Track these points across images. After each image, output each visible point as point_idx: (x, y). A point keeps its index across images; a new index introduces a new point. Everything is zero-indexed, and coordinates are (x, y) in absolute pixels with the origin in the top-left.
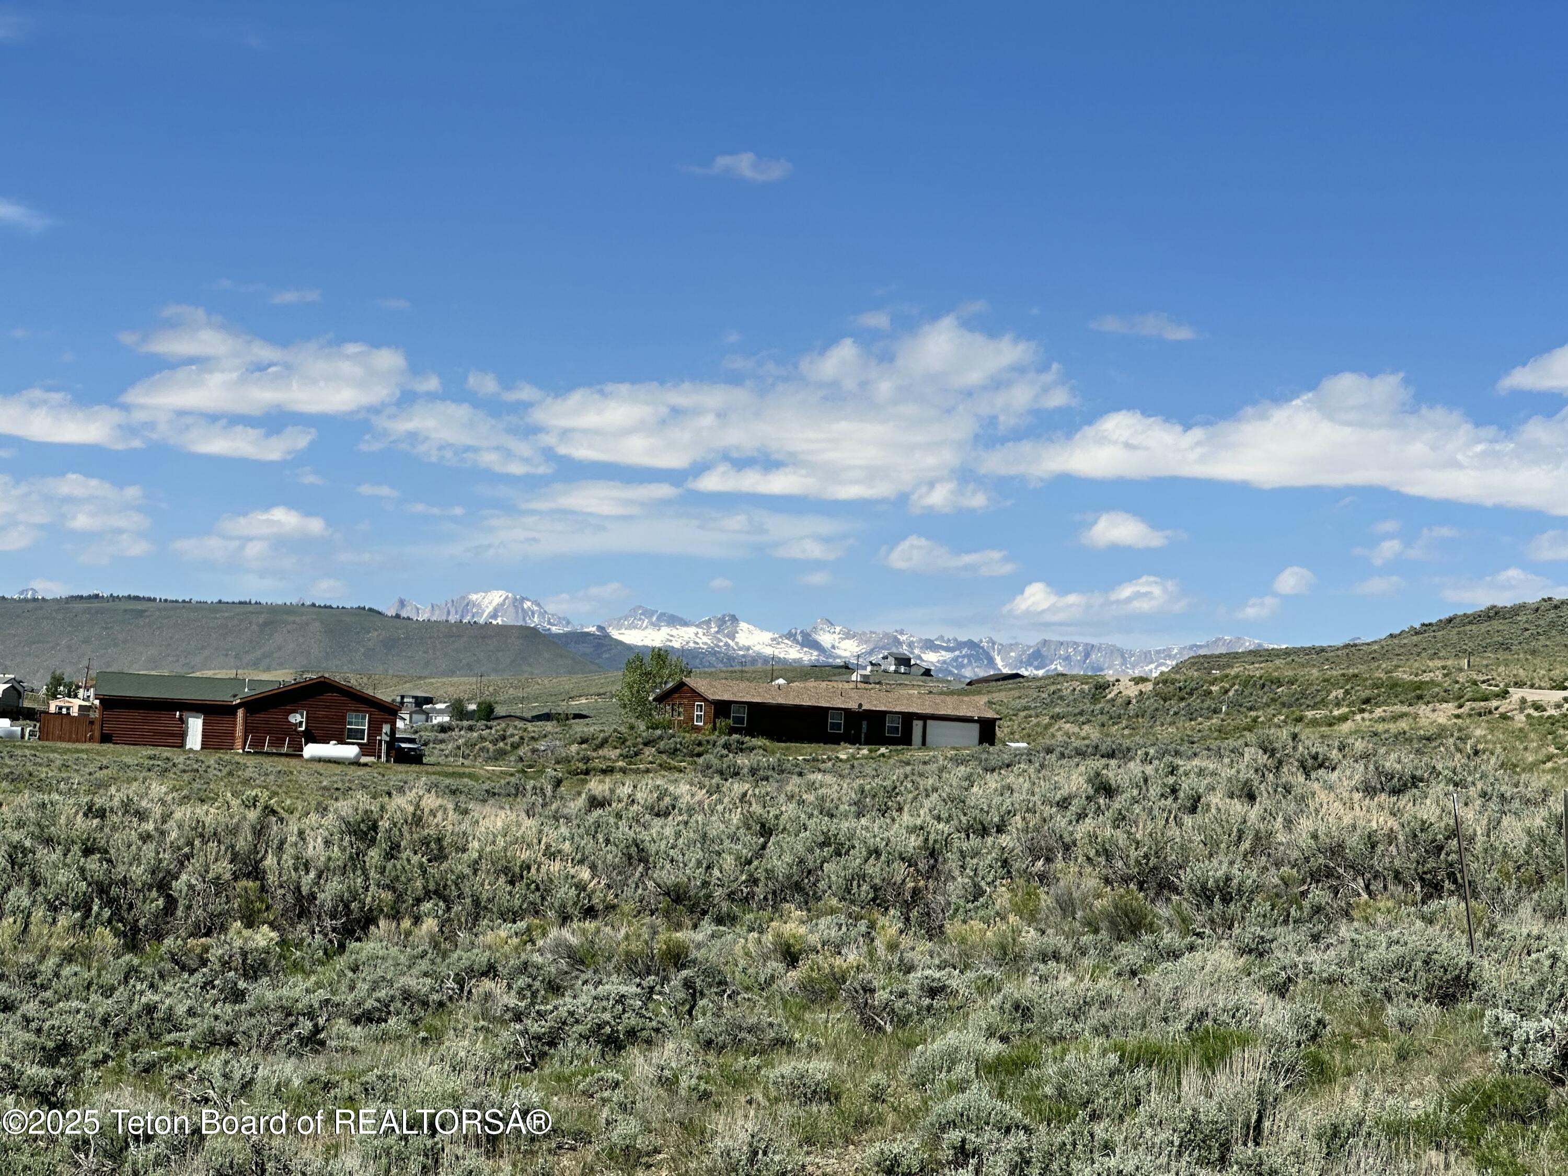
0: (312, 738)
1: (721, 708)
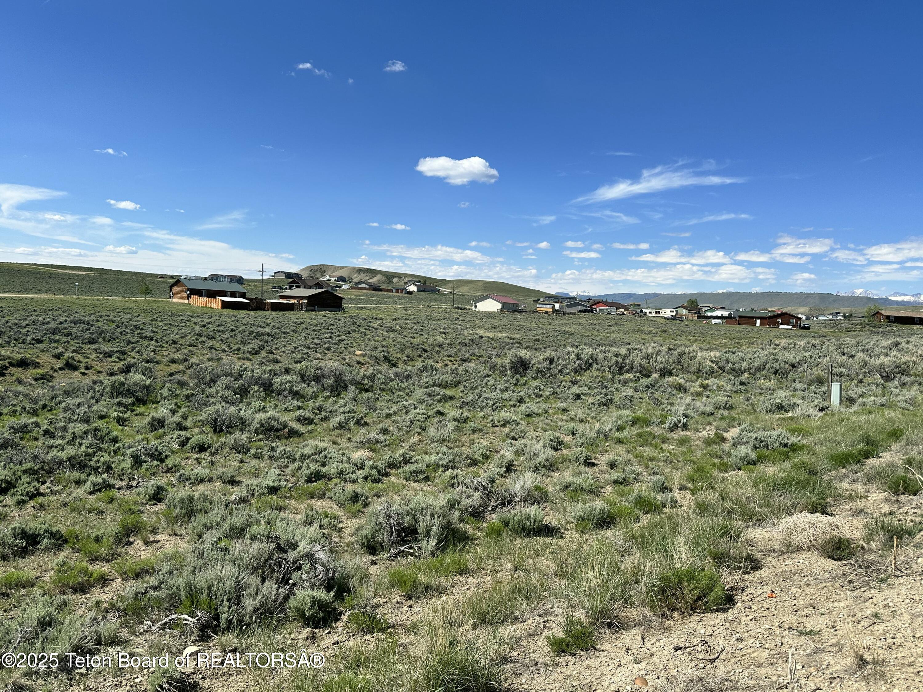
0: (782, 324)
1: (888, 317)
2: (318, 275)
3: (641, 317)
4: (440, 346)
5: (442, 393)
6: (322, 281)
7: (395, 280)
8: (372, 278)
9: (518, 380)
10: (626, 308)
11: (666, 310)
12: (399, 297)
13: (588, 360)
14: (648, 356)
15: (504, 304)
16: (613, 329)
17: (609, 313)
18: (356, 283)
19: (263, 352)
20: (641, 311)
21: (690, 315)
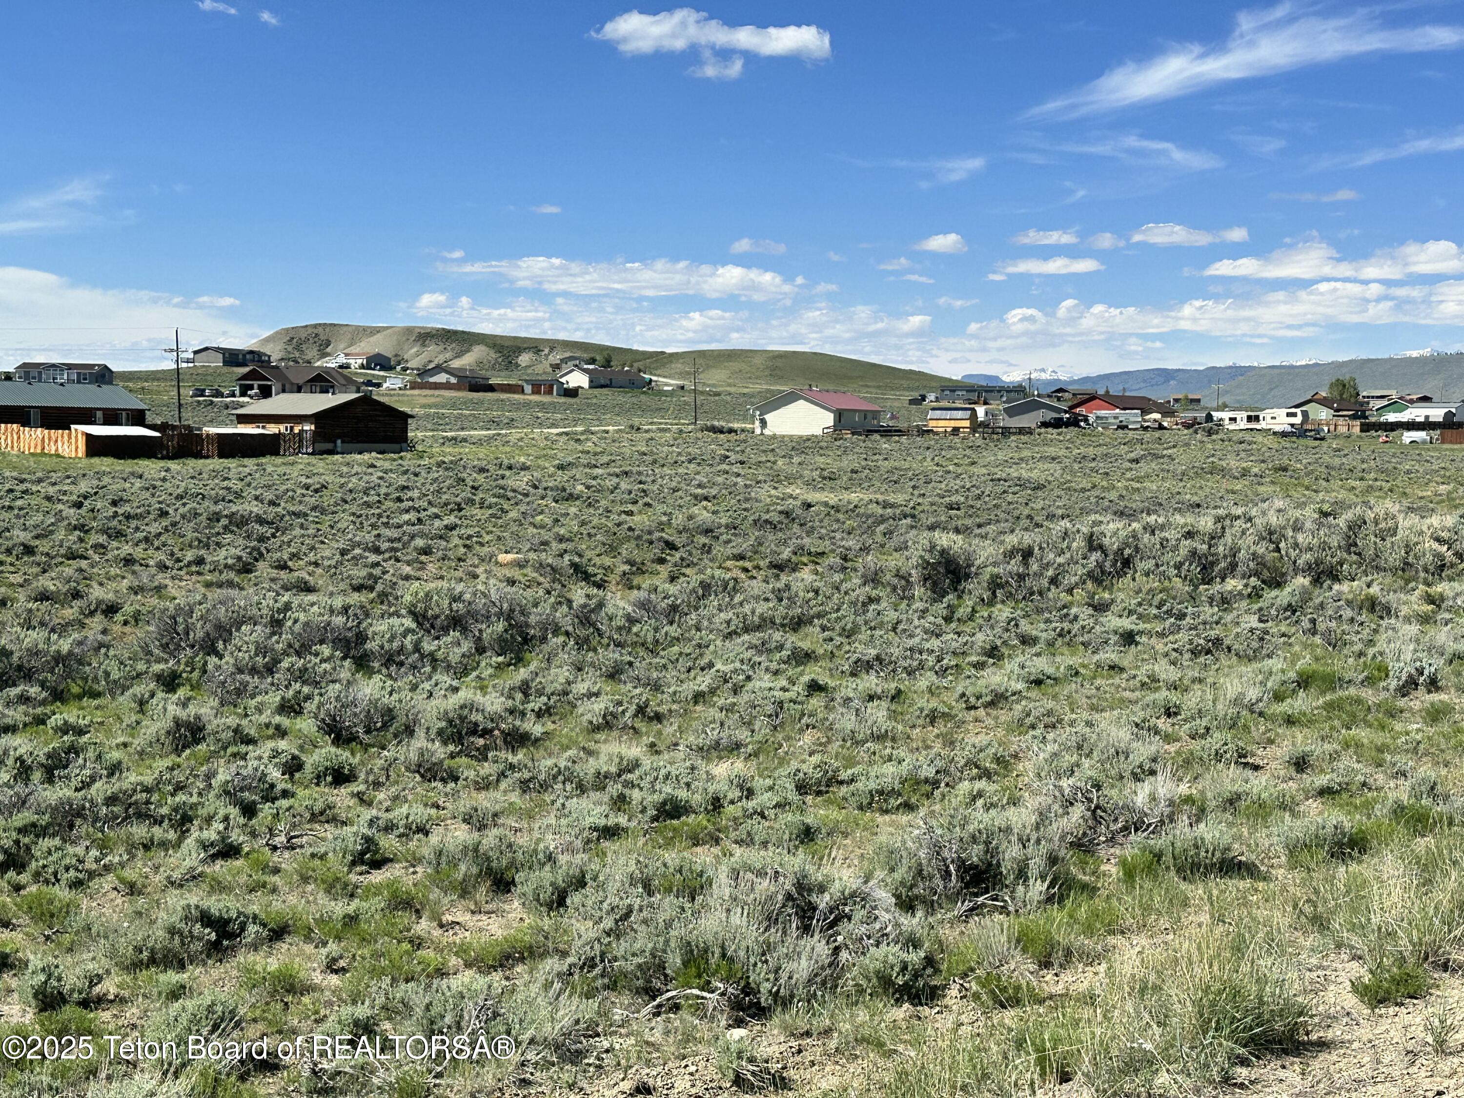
2: (311, 353)
3: (1210, 433)
4: (708, 531)
5: (788, 645)
6: (328, 370)
7: (524, 359)
8: (458, 356)
9: (951, 609)
10: (1167, 412)
11: (1276, 412)
12: (543, 406)
13: (1120, 551)
14: (1271, 533)
15: (840, 415)
16: (1144, 468)
17: (1122, 427)
18: (424, 372)
19: (261, 565)
20: (1209, 418)
21: (1341, 421)
